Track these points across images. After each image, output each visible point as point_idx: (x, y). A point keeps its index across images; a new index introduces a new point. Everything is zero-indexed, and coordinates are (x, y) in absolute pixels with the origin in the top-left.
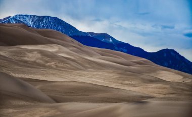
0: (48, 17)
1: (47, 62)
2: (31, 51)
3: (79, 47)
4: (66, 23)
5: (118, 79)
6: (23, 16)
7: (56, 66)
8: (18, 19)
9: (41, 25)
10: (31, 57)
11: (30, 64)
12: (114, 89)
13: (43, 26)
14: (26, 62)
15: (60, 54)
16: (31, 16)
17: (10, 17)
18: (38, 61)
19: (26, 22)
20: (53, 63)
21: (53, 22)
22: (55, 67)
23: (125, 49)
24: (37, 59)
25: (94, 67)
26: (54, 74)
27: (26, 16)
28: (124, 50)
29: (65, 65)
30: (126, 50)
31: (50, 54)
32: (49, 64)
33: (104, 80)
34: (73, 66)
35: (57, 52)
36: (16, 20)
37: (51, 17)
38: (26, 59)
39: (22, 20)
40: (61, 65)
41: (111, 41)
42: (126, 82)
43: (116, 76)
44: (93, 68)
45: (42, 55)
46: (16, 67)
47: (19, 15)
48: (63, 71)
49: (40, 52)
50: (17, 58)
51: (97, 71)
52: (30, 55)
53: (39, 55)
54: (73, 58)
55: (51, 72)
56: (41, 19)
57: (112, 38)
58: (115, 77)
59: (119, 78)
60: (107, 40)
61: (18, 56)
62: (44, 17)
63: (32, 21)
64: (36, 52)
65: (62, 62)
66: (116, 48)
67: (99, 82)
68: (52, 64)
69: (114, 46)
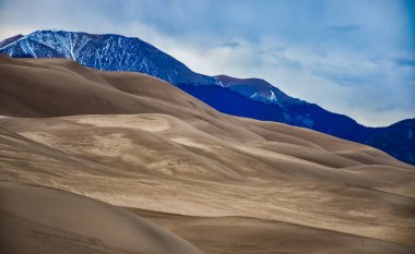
0: (116, 37)
1: (150, 160)
2: (106, 132)
3: (209, 117)
4: (161, 53)
5: (332, 204)
6: (53, 34)
7: (172, 170)
8: (41, 41)
9: (99, 56)
10: (108, 148)
11: (106, 164)
12: (350, 238)
13: (103, 60)
14: (96, 159)
15: (176, 140)
16: (72, 34)
17: (20, 36)
18: (126, 157)
19: (60, 50)
20: (164, 163)
21: (128, 51)
22: (170, 173)
23: (310, 117)
24: (124, 153)
25: (260, 171)
26: (174, 193)
27: (61, 33)
28: (307, 121)
29: (194, 169)
30: (311, 122)
31: (154, 139)
32: (153, 165)
33: (299, 207)
34: (213, 171)
35: (169, 134)
36: (36, 43)
37: (123, 37)
38: (96, 151)
39: (50, 43)
40: (183, 167)
41: (273, 97)
42: (352, 213)
43: (327, 198)
44: (260, 174)
45: (134, 143)
46: (81, 174)
47: (44, 32)
48: (193, 183)
49: (131, 134)
50: (73, 150)
51: (274, 185)
52: (105, 141)
53: (127, 143)
54: (208, 149)
55: (166, 187)
56: (97, 41)
57: (276, 90)
58: (323, 200)
59: (335, 201)
60: (264, 96)
61: (75, 145)
62: (106, 37)
63: (76, 48)
64: (118, 135)
65: (187, 160)
66: (287, 116)
67: (286, 214)
68: (162, 165)
69: (281, 110)
